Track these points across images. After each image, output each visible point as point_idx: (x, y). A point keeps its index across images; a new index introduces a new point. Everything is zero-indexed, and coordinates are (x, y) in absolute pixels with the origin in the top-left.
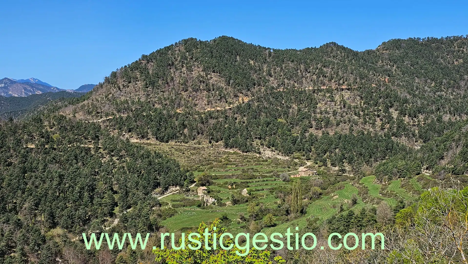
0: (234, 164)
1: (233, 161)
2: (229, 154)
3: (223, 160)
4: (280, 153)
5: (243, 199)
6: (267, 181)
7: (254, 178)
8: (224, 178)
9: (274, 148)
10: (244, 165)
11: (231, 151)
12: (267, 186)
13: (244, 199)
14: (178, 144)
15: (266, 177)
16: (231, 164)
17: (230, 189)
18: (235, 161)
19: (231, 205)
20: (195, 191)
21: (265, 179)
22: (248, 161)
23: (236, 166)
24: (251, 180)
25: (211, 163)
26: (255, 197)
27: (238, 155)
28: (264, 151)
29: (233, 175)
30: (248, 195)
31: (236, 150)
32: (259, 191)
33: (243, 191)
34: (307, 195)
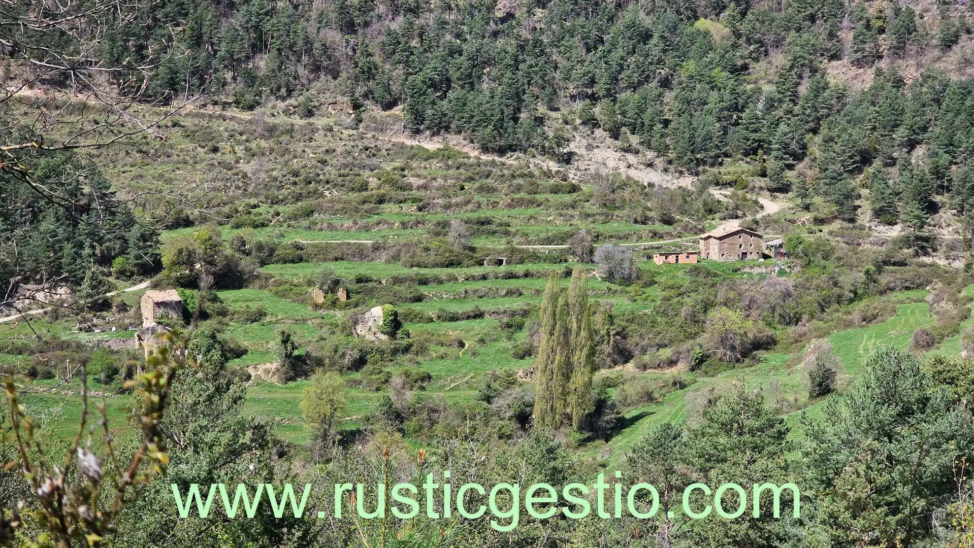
0: (415, 200)
1: (419, 188)
2: (414, 156)
3: (373, 182)
4: (660, 162)
5: (340, 353)
6: (526, 275)
7: (466, 262)
9: (634, 140)
10: (457, 205)
11: (432, 145)
12: (514, 298)
13: (343, 355)
14: (210, 110)
15: (535, 257)
16: (401, 198)
17: (317, 307)
18: (425, 187)
19: (275, 380)
20: (132, 312)
21: (520, 269)
22: (481, 189)
23: (420, 210)
24: (443, 272)
25: (316, 193)
26: (413, 348)
27: (450, 162)
28: (590, 147)
29: (376, 248)
30: (384, 337)
31: (455, 141)
32: (454, 318)
33: (366, 316)
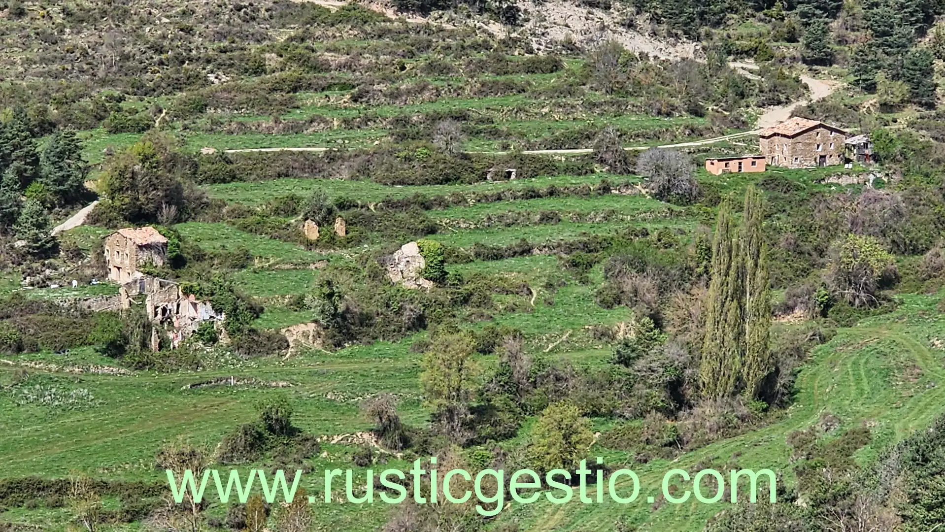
0: (344, 87)
1: (340, 67)
2: (313, 19)
3: (272, 60)
4: (641, 20)
5: (395, 306)
6: (552, 193)
7: (466, 176)
8: (279, 176)
10: (408, 92)
12: (549, 228)
13: (400, 312)
15: (549, 167)
16: (323, 83)
17: (310, 245)
18: (348, 66)
19: (317, 345)
20: (91, 257)
21: (541, 183)
22: (431, 67)
23: (355, 99)
24: (447, 191)
25: (192, 80)
26: (474, 298)
27: (368, 28)
29: (331, 158)
30: (428, 285)
32: (497, 256)
33: (396, 256)
34: (803, 285)
